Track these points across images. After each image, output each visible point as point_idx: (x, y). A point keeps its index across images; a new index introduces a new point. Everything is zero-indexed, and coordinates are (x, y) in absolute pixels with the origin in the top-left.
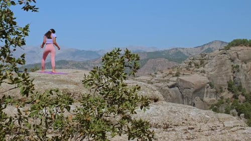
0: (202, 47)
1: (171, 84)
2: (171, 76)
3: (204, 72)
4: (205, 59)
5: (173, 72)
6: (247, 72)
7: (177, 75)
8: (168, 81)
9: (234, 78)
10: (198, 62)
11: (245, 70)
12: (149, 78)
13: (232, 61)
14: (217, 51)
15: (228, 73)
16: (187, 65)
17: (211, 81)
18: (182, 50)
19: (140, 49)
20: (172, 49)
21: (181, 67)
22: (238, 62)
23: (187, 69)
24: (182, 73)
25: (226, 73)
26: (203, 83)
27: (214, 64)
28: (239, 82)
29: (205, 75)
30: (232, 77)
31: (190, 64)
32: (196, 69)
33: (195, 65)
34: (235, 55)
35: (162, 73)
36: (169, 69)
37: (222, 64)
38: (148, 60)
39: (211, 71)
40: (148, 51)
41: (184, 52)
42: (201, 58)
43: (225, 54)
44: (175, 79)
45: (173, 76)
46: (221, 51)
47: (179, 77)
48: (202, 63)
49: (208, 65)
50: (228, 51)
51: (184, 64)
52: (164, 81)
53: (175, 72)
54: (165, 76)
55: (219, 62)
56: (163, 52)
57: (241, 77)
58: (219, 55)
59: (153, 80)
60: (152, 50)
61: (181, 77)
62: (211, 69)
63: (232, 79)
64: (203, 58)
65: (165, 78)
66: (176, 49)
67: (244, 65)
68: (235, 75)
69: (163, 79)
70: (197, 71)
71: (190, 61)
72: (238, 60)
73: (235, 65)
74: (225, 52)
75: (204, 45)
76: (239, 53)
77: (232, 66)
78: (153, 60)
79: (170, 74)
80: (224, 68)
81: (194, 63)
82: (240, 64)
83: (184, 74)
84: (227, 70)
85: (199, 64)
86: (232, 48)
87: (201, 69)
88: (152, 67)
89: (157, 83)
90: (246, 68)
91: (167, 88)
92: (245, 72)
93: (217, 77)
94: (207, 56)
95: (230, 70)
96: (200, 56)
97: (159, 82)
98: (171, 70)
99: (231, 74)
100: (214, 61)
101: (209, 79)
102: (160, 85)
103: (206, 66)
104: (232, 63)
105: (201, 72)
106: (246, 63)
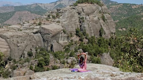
0: (56, 3)
1: (35, 31)
2: (35, 25)
3: (59, 22)
4: (60, 13)
5: (36, 22)
6: (90, 22)
7: (39, 24)
8: (33, 29)
9: (81, 26)
10: (55, 14)
11: (88, 21)
12: (18, 26)
13: (79, 14)
14: (68, 7)
15: (76, 22)
16: (47, 17)
17: (64, 29)
18: (40, 5)
19: (9, 4)
20: (33, 4)
21: (42, 18)
22: (83, 15)
23: (47, 20)
24: (43, 23)
25: (75, 23)
26: (58, 30)
27: (66, 16)
28: (84, 29)
29: (60, 24)
30: (79, 26)
31: (49, 16)
32: (53, 20)
33: (52, 17)
34: (81, 10)
35: (28, 22)
36: (33, 20)
37: (72, 16)
38: (15, 12)
39: (64, 22)
40: (15, 6)
41: (42, 6)
42: (57, 12)
43: (74, 9)
44: (38, 27)
45: (37, 25)
46: (71, 7)
47: (41, 26)
48: (57, 15)
49: (62, 17)
50: (76, 7)
51: (45, 16)
52: (30, 29)
53: (38, 22)
54: (31, 25)
55: (70, 15)
56: (26, 6)
57: (85, 26)
58: (70, 10)
59: (22, 28)
60: (18, 5)
61: (43, 26)
62: (64, 20)
63: (79, 27)
64: (59, 12)
65: (31, 27)
66: (36, 4)
67: (87, 17)
68: (81, 24)
69: (29, 27)
70: (54, 21)
71: (49, 14)
72: (83, 13)
73: (81, 17)
74: (74, 7)
75: (57, 1)
76: (84, 8)
77: (79, 17)
78: (19, 12)
79: (35, 23)
80: (73, 19)
81: (52, 16)
82: (84, 17)
83: (44, 24)
84: (76, 20)
85: (56, 16)
86: (79, 5)
87: (57, 20)
88: (18, 17)
89: (24, 30)
90: (89, 19)
91: (32, 34)
92: (88, 22)
93: (68, 25)
94: (61, 10)
95: (77, 21)
96: (56, 10)
97: (26, 30)
98: (35, 20)
99: (78, 23)
100: (66, 14)
101: (63, 27)
102: (27, 31)
103: (61, 17)
104: (79, 16)
105: (57, 22)
106: (88, 16)
